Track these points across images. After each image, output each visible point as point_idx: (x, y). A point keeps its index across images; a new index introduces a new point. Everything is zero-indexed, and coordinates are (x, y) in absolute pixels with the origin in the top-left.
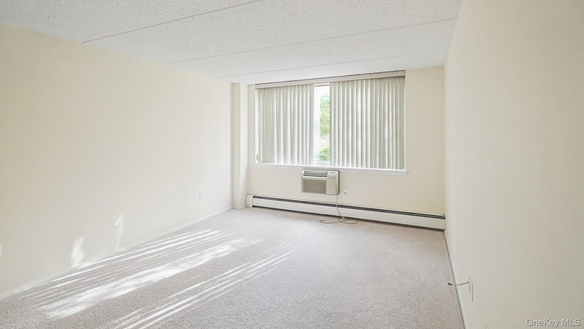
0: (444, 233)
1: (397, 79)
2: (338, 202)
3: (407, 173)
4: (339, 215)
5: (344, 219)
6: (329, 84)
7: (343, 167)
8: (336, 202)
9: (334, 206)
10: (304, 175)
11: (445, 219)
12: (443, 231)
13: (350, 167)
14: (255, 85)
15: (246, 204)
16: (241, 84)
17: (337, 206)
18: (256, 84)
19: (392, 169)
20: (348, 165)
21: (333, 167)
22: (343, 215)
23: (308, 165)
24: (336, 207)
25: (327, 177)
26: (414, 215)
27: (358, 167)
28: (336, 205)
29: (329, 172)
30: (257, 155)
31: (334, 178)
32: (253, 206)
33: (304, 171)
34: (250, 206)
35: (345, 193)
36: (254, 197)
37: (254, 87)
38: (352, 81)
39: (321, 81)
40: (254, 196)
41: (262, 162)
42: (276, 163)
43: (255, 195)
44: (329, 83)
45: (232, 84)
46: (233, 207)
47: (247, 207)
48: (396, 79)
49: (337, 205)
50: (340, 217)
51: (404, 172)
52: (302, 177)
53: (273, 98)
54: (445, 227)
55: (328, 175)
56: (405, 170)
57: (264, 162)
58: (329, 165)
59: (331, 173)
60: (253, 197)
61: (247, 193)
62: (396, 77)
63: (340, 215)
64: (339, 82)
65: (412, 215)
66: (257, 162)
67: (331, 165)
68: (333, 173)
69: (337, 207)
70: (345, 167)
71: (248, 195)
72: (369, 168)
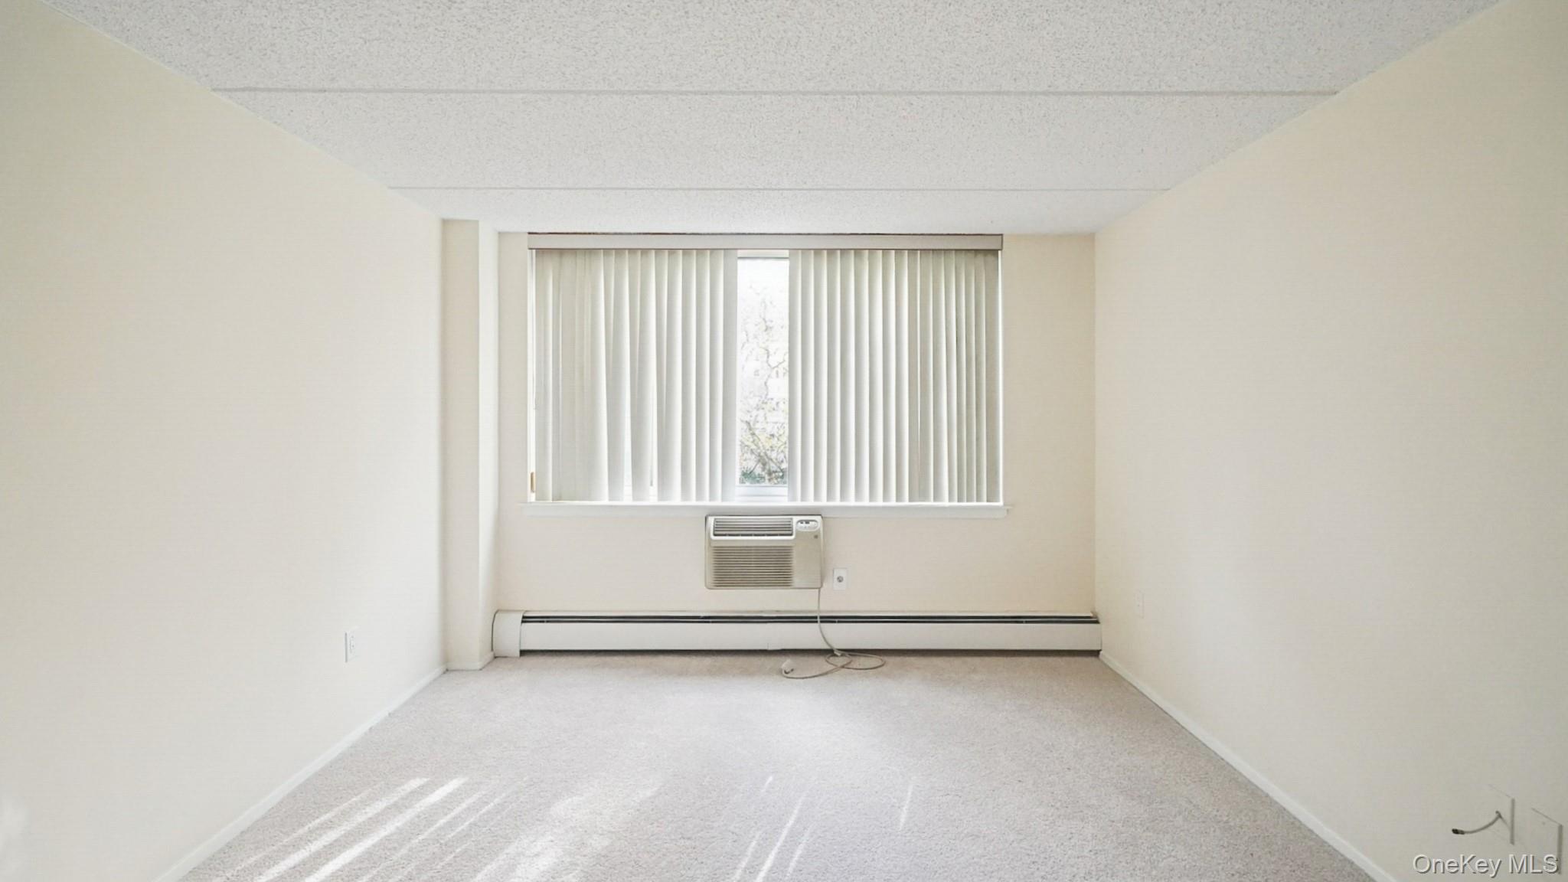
0: (1099, 659)
1: (980, 258)
2: (822, 608)
3: (1008, 510)
4: (826, 647)
5: (842, 655)
6: (786, 253)
7: (831, 504)
8: (816, 608)
9: (811, 620)
10: (715, 535)
11: (1097, 622)
12: (1095, 653)
13: (852, 502)
14: (527, 235)
15: (492, 650)
16: (480, 223)
17: (819, 620)
18: (530, 233)
19: (968, 500)
20: (843, 497)
21: (799, 503)
22: (837, 645)
23: (718, 503)
24: (817, 622)
25: (791, 535)
26: (1027, 622)
27: (875, 501)
28: (816, 617)
29: (796, 519)
30: (532, 474)
31: (816, 537)
32: (523, 653)
33: (711, 520)
34: (507, 655)
35: (840, 580)
36: (526, 619)
37: (525, 242)
38: (858, 252)
39: (762, 243)
40: (524, 617)
41: (550, 496)
42: (605, 501)
43: (527, 611)
44: (787, 251)
45: (445, 222)
46: (448, 668)
47: (496, 657)
48: (976, 255)
49: (821, 617)
50: (829, 652)
51: (997, 508)
52: (710, 539)
53: (595, 288)
54: (1101, 644)
55: (794, 531)
56: (1001, 503)
57: (558, 497)
58: (786, 498)
59: (801, 522)
60: (520, 619)
61: (495, 611)
62: (977, 251)
63: (827, 643)
64: (818, 252)
65: (1022, 622)
66: (532, 497)
67: (793, 499)
68: (807, 522)
69: (821, 622)
70: (837, 502)
71: (497, 615)
72: (906, 503)
